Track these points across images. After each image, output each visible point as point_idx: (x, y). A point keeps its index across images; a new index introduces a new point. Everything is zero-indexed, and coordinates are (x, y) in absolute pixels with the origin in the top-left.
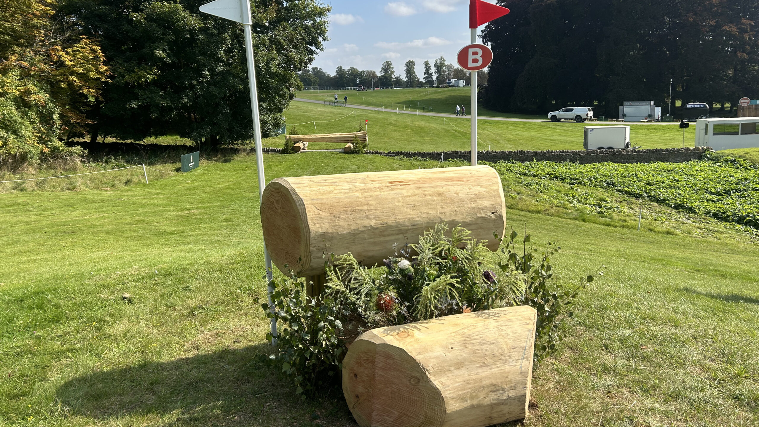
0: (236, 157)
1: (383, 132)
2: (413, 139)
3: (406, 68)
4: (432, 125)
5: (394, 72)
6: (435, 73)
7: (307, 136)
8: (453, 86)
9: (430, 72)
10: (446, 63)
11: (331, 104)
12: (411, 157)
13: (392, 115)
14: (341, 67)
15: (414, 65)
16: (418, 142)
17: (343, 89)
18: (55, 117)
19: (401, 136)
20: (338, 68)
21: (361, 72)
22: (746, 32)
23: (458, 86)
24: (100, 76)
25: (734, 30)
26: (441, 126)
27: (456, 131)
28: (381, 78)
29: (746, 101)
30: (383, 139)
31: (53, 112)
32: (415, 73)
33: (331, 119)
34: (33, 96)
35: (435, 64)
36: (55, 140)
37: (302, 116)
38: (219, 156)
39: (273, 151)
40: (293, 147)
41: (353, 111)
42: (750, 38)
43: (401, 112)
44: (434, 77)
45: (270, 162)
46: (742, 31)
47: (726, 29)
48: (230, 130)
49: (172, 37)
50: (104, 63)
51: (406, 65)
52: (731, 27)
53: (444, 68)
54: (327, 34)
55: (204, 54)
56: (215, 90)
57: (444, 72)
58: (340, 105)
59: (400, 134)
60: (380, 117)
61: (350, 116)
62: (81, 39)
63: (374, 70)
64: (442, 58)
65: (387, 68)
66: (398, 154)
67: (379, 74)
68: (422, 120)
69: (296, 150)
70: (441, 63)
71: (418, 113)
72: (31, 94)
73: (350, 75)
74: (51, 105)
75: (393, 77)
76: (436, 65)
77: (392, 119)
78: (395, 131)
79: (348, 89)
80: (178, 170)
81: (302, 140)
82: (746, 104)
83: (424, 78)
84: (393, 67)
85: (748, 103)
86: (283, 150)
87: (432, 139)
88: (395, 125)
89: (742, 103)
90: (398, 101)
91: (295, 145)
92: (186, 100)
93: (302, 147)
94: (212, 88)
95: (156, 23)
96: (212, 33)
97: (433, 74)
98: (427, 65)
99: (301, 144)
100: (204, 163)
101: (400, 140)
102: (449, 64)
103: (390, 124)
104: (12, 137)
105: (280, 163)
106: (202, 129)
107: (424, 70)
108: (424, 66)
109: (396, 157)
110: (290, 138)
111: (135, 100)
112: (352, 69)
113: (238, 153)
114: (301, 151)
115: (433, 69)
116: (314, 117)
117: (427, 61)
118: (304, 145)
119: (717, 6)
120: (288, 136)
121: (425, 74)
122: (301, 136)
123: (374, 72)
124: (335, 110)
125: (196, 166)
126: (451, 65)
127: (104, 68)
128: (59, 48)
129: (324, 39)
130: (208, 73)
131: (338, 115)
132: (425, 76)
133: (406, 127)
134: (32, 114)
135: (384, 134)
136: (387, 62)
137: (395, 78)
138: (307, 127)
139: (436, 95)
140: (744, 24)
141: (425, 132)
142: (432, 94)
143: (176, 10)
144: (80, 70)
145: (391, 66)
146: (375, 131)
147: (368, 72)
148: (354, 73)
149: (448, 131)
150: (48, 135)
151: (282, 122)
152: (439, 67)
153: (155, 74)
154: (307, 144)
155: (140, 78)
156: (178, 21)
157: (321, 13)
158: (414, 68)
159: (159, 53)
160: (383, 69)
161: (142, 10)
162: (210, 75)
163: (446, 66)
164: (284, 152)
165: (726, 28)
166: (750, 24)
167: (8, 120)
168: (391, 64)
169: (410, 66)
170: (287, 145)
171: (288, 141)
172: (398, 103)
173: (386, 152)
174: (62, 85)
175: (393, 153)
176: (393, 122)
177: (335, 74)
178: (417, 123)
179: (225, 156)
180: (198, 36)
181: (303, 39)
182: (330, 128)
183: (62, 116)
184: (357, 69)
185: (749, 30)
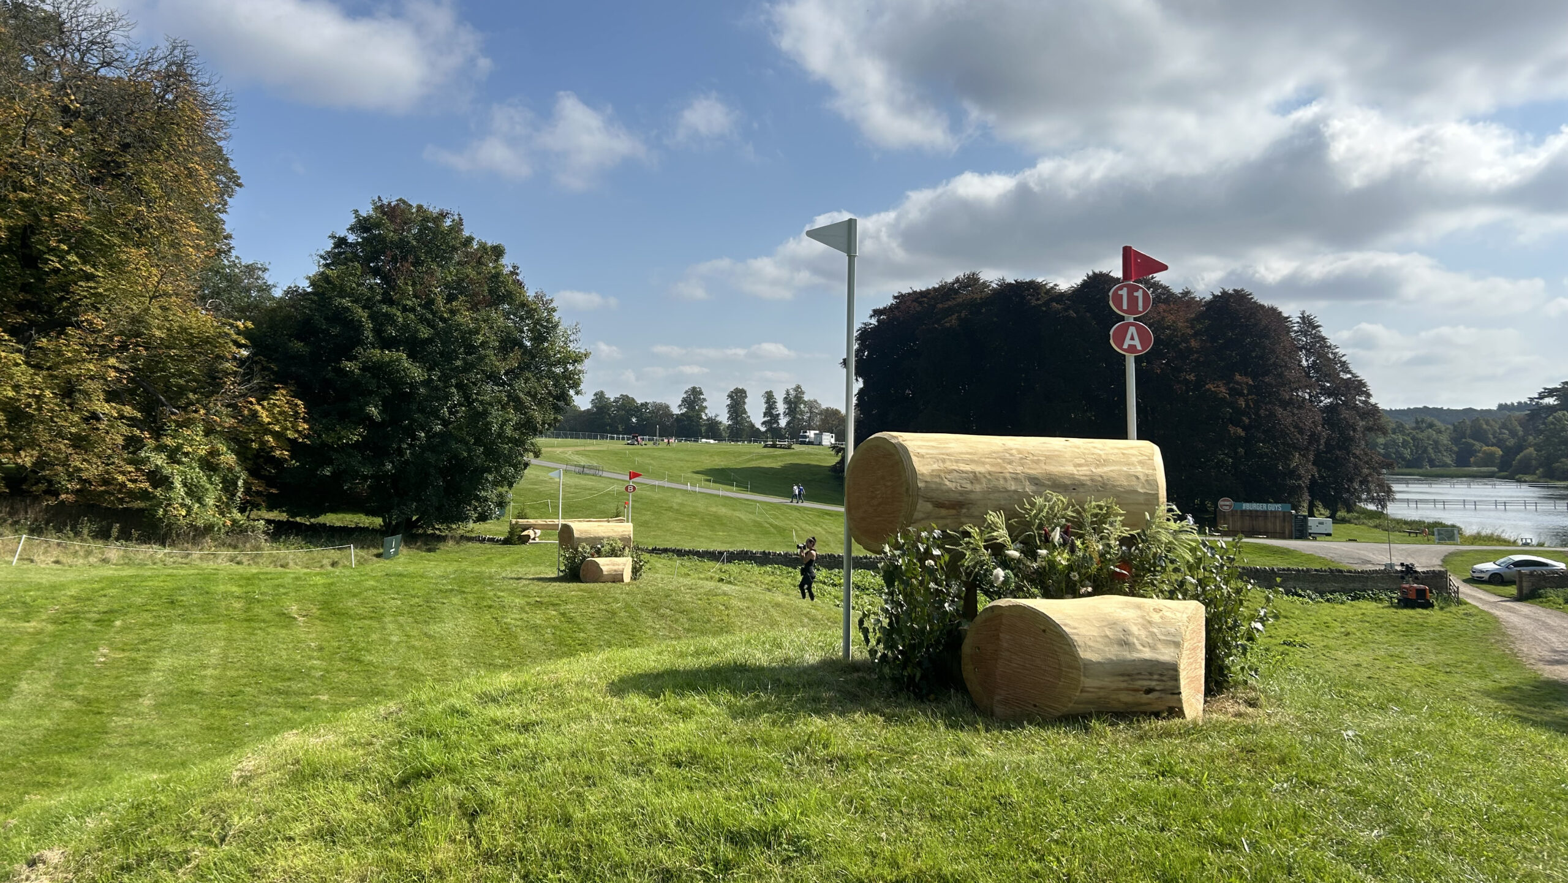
0: (441, 546)
1: (655, 521)
2: (700, 533)
3: (729, 402)
4: (737, 514)
5: (706, 407)
6: (785, 414)
7: (540, 522)
8: (810, 443)
9: (774, 412)
10: (806, 398)
11: (577, 469)
12: (684, 556)
13: (678, 494)
14: (602, 392)
15: (746, 397)
16: (706, 538)
17: (602, 438)
18: (240, 483)
19: (683, 528)
20: (596, 394)
21: (642, 405)
22: (1241, 394)
23: (820, 444)
24: (296, 436)
25: (1223, 390)
26: (752, 516)
27: (771, 525)
28: (679, 419)
29: (1228, 503)
30: (653, 531)
31: (238, 478)
32: (745, 413)
33: (576, 498)
34: (222, 457)
35: (785, 398)
36: (235, 511)
37: (530, 490)
38: (418, 544)
39: (491, 540)
40: (520, 536)
41: (613, 484)
42: (1247, 405)
43: (693, 489)
44: (783, 422)
45: (488, 553)
46: (1235, 392)
47: (1209, 389)
48: (439, 509)
49: (388, 391)
50: (305, 420)
51: (730, 396)
52: (1218, 386)
53: (802, 406)
54: (582, 387)
55: (422, 411)
56: (431, 457)
57: (802, 413)
58: (592, 472)
59: (681, 525)
60: (656, 496)
61: (607, 494)
62: (278, 389)
63: (667, 403)
64: (798, 387)
65: (694, 398)
66: (665, 551)
67: (676, 411)
68: (724, 505)
69: (525, 540)
70: (796, 397)
71: (721, 493)
72: (219, 455)
73: (619, 408)
74: (238, 469)
75: (704, 417)
76: (787, 400)
77: (676, 500)
78: (676, 520)
79: (612, 438)
80: (378, 556)
81: (533, 527)
82: (1228, 508)
83: (764, 423)
84: (705, 400)
85: (1230, 506)
86: (505, 539)
87: (729, 535)
88: (678, 511)
89: (1221, 506)
90: (698, 469)
91: (524, 533)
92: (389, 466)
93: (532, 536)
94: (428, 454)
95: (370, 373)
96: (437, 386)
97: (782, 416)
98: (769, 398)
99: (531, 533)
100: (404, 550)
101: (681, 534)
102: (812, 399)
103: (670, 509)
104: (197, 505)
105: (504, 556)
106: (405, 505)
107: (763, 407)
108: (764, 400)
109: (663, 555)
110: (517, 523)
111: (328, 465)
112: (625, 398)
113: (445, 541)
114: (531, 541)
115: (781, 407)
116: (548, 493)
117: (771, 392)
118: (535, 533)
119: (1196, 352)
120: (514, 521)
121: (765, 415)
122: (532, 521)
123: (667, 407)
124: (583, 482)
125: (396, 553)
126: (815, 401)
127: (304, 426)
128: (253, 400)
129: (577, 393)
130: (423, 435)
131: (588, 492)
132: (766, 419)
133: (694, 514)
134: (216, 479)
135: (657, 524)
136: (694, 388)
137: (708, 420)
138: (537, 508)
139: (768, 461)
140: (1238, 383)
141: (722, 524)
142: (761, 459)
143: (399, 360)
144: (277, 428)
145: (702, 397)
146: (644, 518)
147: (655, 405)
148: (627, 405)
149: (758, 525)
150: (227, 505)
151: (508, 500)
152: (794, 402)
153: (360, 435)
154: (539, 532)
155: (340, 439)
156: (398, 371)
157: (578, 359)
158: (744, 403)
159: (373, 411)
160: (684, 400)
161: (356, 358)
162: (425, 437)
163: (805, 403)
164: (507, 542)
165: (1209, 386)
166: (1247, 383)
167: (195, 486)
168: (701, 393)
169: (737, 399)
170: (511, 533)
171: (513, 528)
172: (697, 472)
173: (650, 548)
174: (254, 445)
175: (659, 550)
176: (675, 506)
177: (589, 406)
178: (714, 509)
179: (426, 544)
180: (419, 389)
181: (550, 393)
182: (574, 511)
183: (245, 482)
184: (633, 399)
185: (1245, 392)
